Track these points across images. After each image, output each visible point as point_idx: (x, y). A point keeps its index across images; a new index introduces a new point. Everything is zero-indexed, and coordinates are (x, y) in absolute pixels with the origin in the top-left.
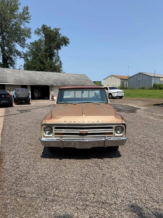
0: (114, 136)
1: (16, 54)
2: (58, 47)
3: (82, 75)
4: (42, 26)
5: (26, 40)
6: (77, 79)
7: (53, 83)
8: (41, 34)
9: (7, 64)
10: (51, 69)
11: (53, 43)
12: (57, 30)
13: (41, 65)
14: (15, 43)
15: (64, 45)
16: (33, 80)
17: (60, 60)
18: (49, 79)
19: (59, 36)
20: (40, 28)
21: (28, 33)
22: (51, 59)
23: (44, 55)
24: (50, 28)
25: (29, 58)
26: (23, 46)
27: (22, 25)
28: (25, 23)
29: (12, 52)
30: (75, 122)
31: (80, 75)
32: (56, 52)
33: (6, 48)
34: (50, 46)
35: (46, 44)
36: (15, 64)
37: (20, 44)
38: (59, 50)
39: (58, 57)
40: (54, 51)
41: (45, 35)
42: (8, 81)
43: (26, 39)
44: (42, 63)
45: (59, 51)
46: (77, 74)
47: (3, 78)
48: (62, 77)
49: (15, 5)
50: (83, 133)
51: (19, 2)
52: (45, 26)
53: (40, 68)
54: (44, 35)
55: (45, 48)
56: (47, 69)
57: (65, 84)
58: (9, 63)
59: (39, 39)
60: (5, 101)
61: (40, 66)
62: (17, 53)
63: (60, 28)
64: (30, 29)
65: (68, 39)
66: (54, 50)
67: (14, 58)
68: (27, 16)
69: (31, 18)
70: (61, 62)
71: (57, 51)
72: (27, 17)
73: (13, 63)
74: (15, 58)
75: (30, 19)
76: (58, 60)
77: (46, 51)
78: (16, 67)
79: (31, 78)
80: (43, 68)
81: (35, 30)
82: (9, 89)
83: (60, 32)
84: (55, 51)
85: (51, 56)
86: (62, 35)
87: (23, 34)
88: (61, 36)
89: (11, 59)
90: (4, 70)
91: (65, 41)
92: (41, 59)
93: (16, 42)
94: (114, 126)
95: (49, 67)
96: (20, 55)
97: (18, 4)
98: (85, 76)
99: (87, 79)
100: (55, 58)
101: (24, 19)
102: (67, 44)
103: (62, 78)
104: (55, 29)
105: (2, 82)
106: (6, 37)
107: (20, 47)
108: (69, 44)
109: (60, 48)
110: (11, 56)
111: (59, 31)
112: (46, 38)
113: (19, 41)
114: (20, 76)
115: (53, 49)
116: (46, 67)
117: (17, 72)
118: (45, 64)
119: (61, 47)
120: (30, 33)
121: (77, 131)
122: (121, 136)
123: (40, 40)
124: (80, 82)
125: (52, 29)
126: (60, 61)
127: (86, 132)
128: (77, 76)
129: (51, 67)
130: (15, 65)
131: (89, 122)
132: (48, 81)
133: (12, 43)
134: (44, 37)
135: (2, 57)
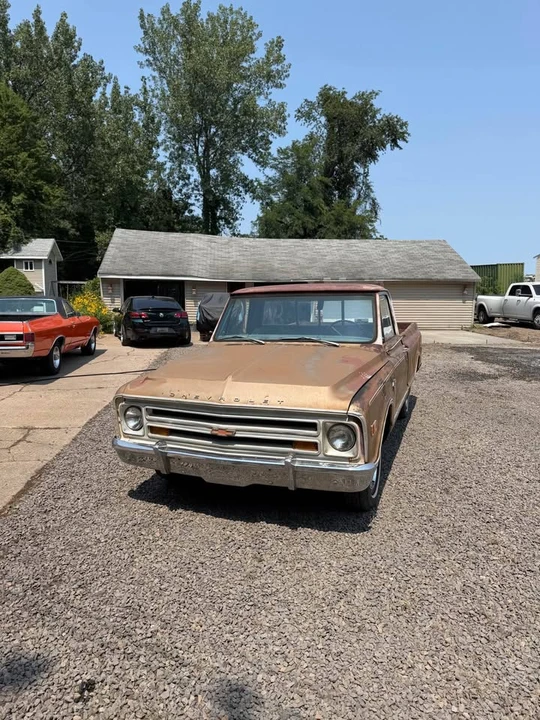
0: (321, 456)
1: (241, 189)
2: (370, 155)
3: (432, 243)
4: (319, 90)
5: (271, 143)
6: (412, 258)
7: (323, 274)
8: (315, 119)
9: (216, 219)
10: (335, 229)
11: (349, 144)
12: (366, 99)
13: (307, 219)
14: (239, 155)
15: (388, 146)
16: (264, 266)
17: (372, 195)
18: (313, 260)
19: (374, 116)
20: (314, 100)
21: (276, 120)
22: (345, 194)
23: (317, 185)
24: (344, 93)
25: (275, 199)
26: (262, 162)
27: (262, 97)
28: (270, 90)
29: (231, 182)
30: (197, 398)
31: (427, 244)
32: (361, 171)
33: (213, 172)
34: (341, 152)
35: (328, 149)
36: (237, 219)
37: (254, 155)
38: (373, 163)
39: (368, 187)
40: (354, 167)
41: (328, 121)
42: (192, 273)
43: (271, 138)
44: (311, 210)
45: (372, 167)
46: (414, 242)
47: (180, 263)
48: (358, 253)
49: (244, 39)
50: (220, 434)
51: (256, 31)
52: (330, 89)
53: (305, 229)
54: (323, 119)
55: (326, 162)
56: (323, 230)
57: (363, 277)
58: (221, 218)
59: (308, 133)
60: (166, 330)
61: (303, 223)
62: (245, 186)
63: (376, 90)
64: (282, 105)
65: (405, 124)
66: (355, 163)
67: (234, 202)
68: (279, 68)
69: (290, 71)
70: (374, 204)
71: (366, 166)
72: (278, 72)
73: (231, 218)
74: (239, 200)
75: (287, 76)
76: (367, 196)
77: (328, 172)
78: (240, 228)
79: (258, 261)
80: (310, 226)
81: (299, 106)
82: (195, 296)
83: (376, 103)
84: (360, 169)
85: (345, 186)
86: (382, 112)
87: (264, 123)
88: (379, 117)
89: (227, 204)
90: (188, 239)
91: (393, 132)
92: (309, 198)
93: (244, 150)
94: (321, 421)
95: (331, 223)
96: (253, 192)
97: (254, 37)
98: (445, 247)
99: (450, 256)
100: (355, 192)
101: (269, 77)
102: (400, 142)
103: (357, 258)
104: (361, 96)
105: (175, 273)
106: (216, 139)
107: (254, 164)
108: (405, 140)
109: (374, 157)
110: (227, 196)
111: (373, 101)
112: (331, 130)
113: (251, 147)
114: (227, 255)
115: (351, 163)
116: (322, 223)
117: (222, 244)
118: (321, 213)
119: (380, 153)
120: (284, 120)
121: (204, 427)
122: (350, 460)
123: (311, 137)
124: (422, 267)
125: (349, 97)
126: (373, 201)
127: (230, 434)
128: (414, 246)
129: (338, 222)
130: (237, 222)
131: (237, 400)
132: (308, 268)
133: (232, 154)
134: (325, 126)
135: (202, 199)
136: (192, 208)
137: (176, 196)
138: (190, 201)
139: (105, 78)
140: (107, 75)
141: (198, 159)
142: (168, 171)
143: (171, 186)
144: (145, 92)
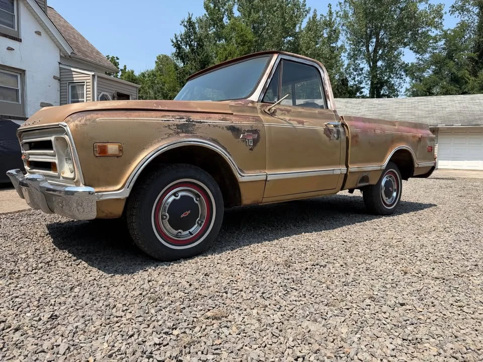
0: (61, 178)
35: (479, 32)
41: (480, 9)
55: (475, 42)
74: (401, 81)
81: (453, 3)
89: (390, 85)
92: (454, 71)
93: (405, 45)
94: (54, 137)
96: (412, 75)
107: (414, 54)
110: (391, 80)
112: (482, 16)
120: (441, 17)
123: (462, 24)
132: (426, 117)
133: (397, 48)
134: (478, 15)
135: (370, 83)
136: (363, 90)
137: (351, 83)
138: (361, 86)
139: (306, 11)
140: (307, 9)
141: (369, 54)
142: (346, 66)
143: (347, 76)
144: (331, 13)
